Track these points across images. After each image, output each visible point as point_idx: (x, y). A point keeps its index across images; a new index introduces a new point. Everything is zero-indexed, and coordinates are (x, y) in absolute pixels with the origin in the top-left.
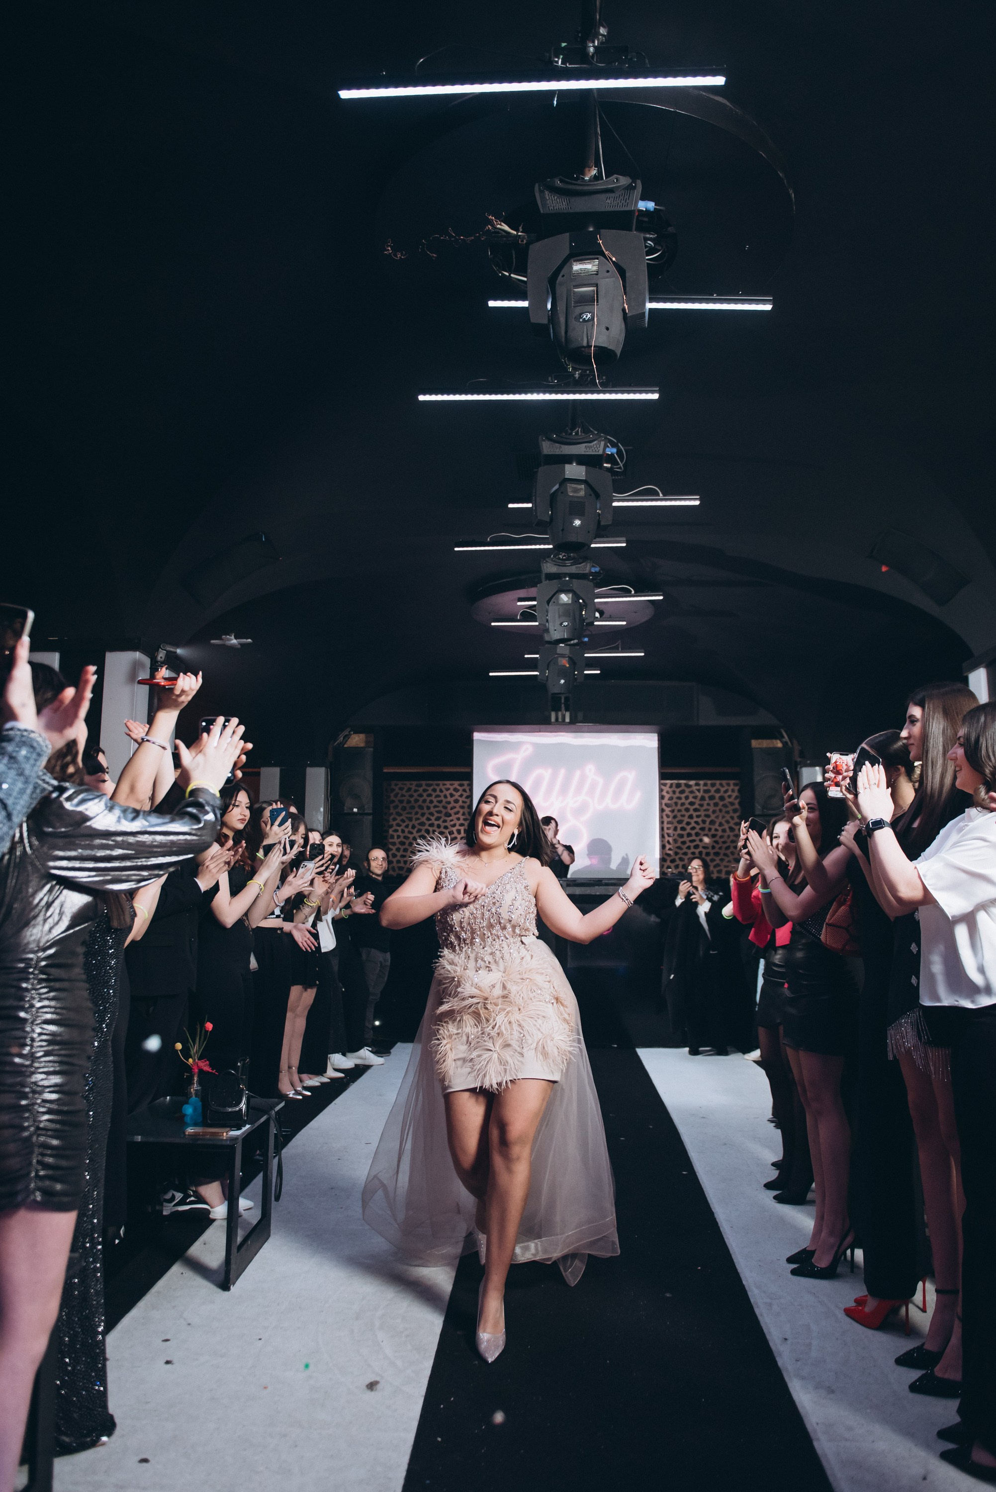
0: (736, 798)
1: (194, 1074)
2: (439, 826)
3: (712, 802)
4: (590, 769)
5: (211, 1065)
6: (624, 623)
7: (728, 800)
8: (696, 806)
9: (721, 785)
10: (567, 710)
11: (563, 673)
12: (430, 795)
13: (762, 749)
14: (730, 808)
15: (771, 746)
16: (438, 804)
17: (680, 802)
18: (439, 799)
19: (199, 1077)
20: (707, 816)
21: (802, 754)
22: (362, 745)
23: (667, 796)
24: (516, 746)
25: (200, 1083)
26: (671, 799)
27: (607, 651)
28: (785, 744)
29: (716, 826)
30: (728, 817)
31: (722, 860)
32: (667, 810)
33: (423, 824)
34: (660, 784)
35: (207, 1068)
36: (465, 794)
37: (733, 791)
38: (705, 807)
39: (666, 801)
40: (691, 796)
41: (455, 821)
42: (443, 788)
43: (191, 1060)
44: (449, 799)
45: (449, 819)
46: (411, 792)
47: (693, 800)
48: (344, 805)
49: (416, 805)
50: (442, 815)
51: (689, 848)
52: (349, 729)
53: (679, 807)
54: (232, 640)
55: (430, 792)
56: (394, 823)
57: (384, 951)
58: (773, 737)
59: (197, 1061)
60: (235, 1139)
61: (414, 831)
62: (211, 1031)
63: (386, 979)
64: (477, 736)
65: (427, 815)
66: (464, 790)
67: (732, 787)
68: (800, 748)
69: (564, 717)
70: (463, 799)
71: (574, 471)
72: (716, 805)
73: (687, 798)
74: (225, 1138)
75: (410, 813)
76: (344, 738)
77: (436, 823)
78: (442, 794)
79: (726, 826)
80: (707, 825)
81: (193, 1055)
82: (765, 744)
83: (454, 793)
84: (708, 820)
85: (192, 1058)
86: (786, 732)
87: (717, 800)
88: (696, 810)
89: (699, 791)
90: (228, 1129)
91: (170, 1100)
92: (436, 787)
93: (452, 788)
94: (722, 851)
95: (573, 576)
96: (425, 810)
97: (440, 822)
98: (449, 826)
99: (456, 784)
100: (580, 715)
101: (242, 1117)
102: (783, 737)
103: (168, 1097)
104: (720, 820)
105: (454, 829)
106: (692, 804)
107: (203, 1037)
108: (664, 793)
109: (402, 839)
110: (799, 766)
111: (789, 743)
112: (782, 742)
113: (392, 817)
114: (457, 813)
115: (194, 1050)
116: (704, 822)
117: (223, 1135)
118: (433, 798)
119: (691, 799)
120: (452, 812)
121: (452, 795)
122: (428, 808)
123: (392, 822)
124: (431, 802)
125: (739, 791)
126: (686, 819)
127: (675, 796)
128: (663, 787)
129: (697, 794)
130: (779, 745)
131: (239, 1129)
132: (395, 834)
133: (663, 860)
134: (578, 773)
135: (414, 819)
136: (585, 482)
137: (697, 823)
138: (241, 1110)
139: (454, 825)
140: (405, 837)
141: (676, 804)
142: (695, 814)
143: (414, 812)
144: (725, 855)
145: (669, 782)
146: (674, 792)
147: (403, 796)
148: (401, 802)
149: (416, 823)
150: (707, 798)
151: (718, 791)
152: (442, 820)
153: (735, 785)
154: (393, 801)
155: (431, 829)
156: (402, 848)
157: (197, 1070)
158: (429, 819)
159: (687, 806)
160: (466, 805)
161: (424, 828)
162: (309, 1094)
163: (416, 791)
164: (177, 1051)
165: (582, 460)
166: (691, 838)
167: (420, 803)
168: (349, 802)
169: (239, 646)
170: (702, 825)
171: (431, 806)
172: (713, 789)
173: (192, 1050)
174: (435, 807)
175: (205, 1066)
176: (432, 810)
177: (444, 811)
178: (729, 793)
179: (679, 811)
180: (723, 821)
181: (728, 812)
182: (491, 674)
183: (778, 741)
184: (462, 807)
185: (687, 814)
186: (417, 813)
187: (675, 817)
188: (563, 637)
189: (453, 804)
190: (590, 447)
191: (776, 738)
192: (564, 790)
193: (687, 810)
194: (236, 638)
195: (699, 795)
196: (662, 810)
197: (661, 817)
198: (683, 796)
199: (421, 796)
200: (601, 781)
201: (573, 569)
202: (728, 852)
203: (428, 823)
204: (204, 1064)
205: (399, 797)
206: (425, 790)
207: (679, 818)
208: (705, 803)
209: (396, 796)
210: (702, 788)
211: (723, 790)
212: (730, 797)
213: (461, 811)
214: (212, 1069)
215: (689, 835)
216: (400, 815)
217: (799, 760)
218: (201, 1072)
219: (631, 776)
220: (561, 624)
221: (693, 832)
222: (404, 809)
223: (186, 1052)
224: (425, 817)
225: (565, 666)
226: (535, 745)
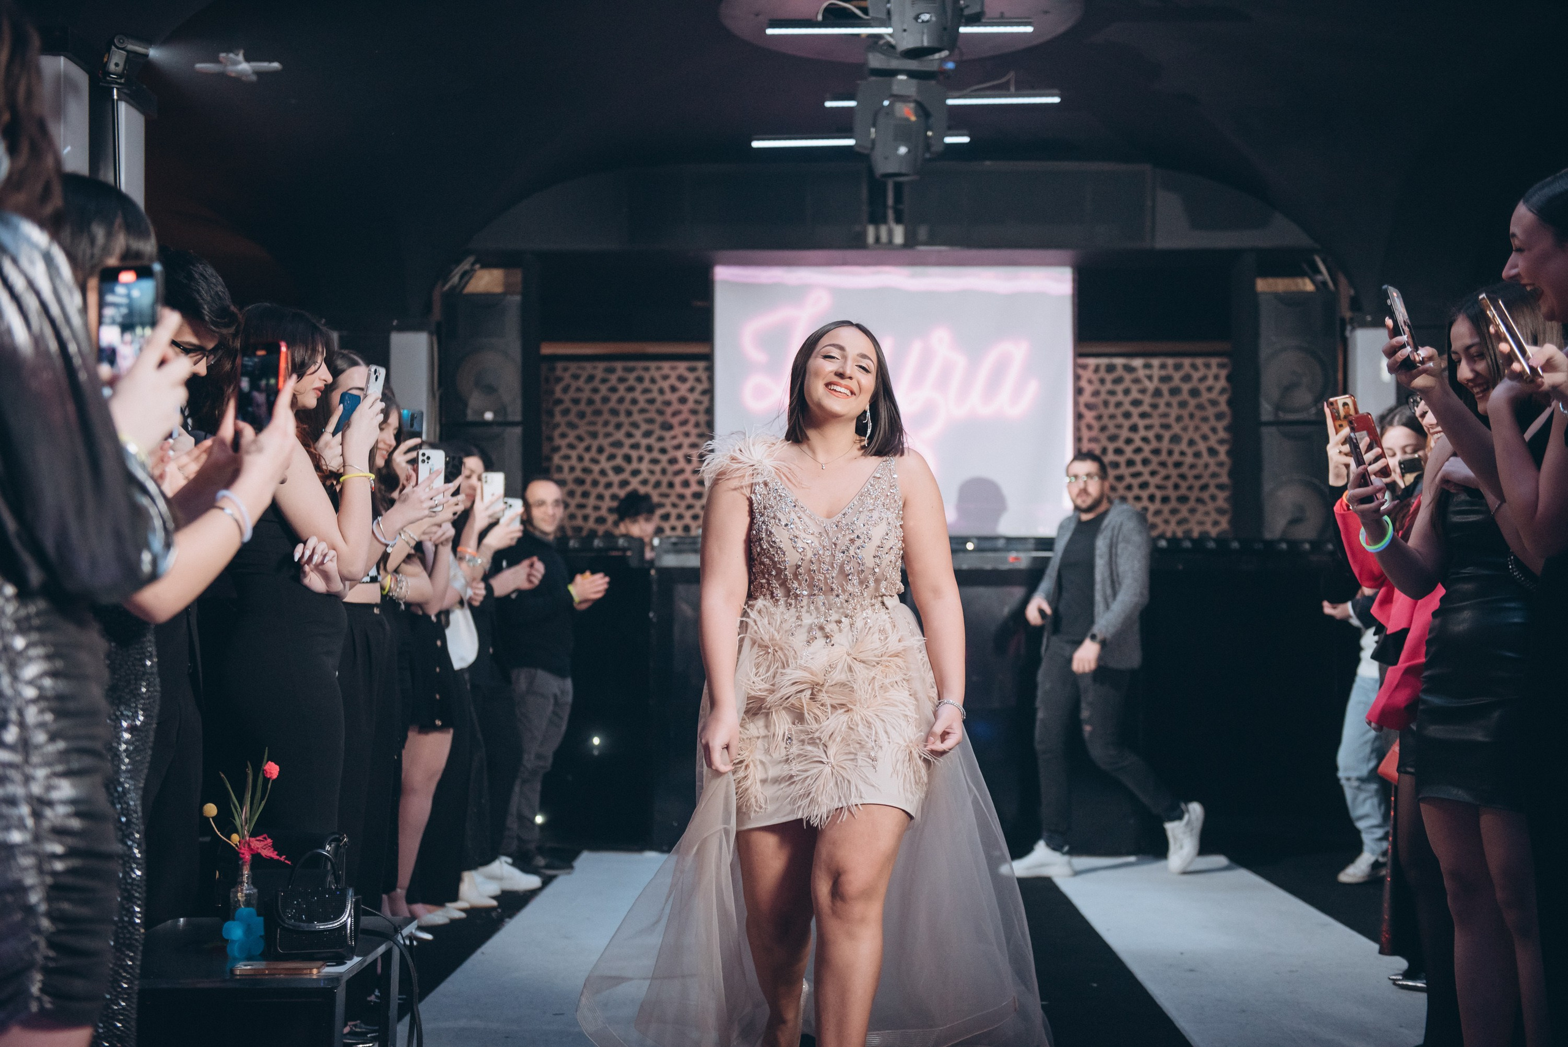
0: (1223, 391)
1: (243, 865)
2: (649, 449)
3: (1175, 401)
4: (941, 339)
5: (275, 847)
6: (1029, 29)
7: (1205, 396)
8: (1145, 408)
9: (1194, 367)
10: (898, 221)
11: (904, 132)
12: (631, 389)
13: (1277, 296)
14: (1211, 412)
15: (1293, 288)
16: (647, 406)
17: (1113, 400)
18: (649, 396)
19: (252, 869)
20: (1166, 427)
21: (1355, 304)
22: (498, 289)
23: (1088, 389)
24: (798, 293)
25: (254, 881)
26: (1096, 393)
27: (988, 93)
28: (1321, 286)
29: (1184, 446)
30: (1205, 428)
31: (1192, 511)
32: (1089, 416)
33: (618, 444)
34: (1076, 366)
35: (268, 853)
36: (700, 387)
37: (1216, 378)
38: (1162, 408)
39: (1086, 397)
40: (1134, 388)
41: (681, 439)
42: (657, 375)
43: (235, 838)
44: (669, 396)
45: (668, 435)
46: (596, 383)
47: (1139, 396)
48: (466, 405)
49: (606, 408)
50: (656, 427)
51: (1129, 487)
52: (471, 259)
53: (1112, 410)
54: (239, 63)
55: (631, 382)
56: (563, 443)
57: (560, 673)
58: (1295, 272)
59: (247, 838)
60: (335, 979)
61: (603, 458)
62: (274, 781)
63: (564, 728)
64: (722, 273)
65: (626, 428)
66: (698, 380)
67: (1214, 370)
68: (1352, 292)
69: (890, 233)
70: (696, 395)
72: (1183, 405)
73: (1127, 392)
74: (315, 977)
75: (593, 423)
76: (462, 277)
77: (644, 442)
78: (655, 388)
79: (1202, 446)
80: (1165, 445)
81: (239, 827)
82: (1281, 285)
83: (678, 384)
84: (1167, 435)
85: (237, 832)
86: (1324, 261)
87: (1185, 395)
88: (1143, 415)
89: (1150, 378)
90: (320, 963)
91: (186, 924)
92: (643, 373)
93: (674, 375)
94: (1193, 495)
96: (622, 418)
97: (651, 441)
98: (669, 449)
99: (682, 367)
100: (923, 232)
101: (346, 942)
102: (1317, 271)
103: (182, 919)
104: (1190, 434)
105: (679, 455)
106: (1136, 403)
107: (259, 794)
108: (1084, 383)
109: (578, 473)
110: (1349, 328)
111: (1331, 284)
112: (1313, 282)
113: (557, 433)
114: (684, 423)
115: (243, 816)
116: (1159, 438)
117: (311, 974)
118: (637, 394)
119: (1135, 395)
120: (675, 421)
121: (673, 389)
122: (629, 413)
123: (558, 441)
124: (634, 402)
125: (1229, 378)
126: (1125, 433)
127: (1103, 389)
128: (1080, 372)
129: (1147, 383)
130: (1309, 286)
131: (341, 962)
132: (566, 465)
134: (917, 347)
135: (601, 436)
137: (1145, 440)
138: (344, 925)
139: (679, 447)
140: (586, 470)
141: (1106, 404)
142: (1141, 423)
143: (600, 420)
144: (1199, 500)
145: (1092, 362)
146: (1102, 381)
147: (579, 390)
148: (576, 401)
149: (605, 442)
150: (1166, 392)
151: (1187, 378)
152: (655, 436)
153: (1221, 366)
154: (560, 402)
155: (634, 454)
156: (579, 490)
157: (248, 857)
158: (629, 435)
159: (1127, 407)
160: (702, 408)
161: (620, 453)
162: (428, 937)
163: (604, 381)
164: (207, 819)
166: (1133, 470)
167: (613, 404)
168: (475, 400)
169: (254, 78)
170: (1154, 444)
171: (635, 409)
172: (1177, 376)
173: (237, 818)
174: (642, 411)
175: (264, 847)
176: (637, 417)
177: (659, 419)
178: (1210, 382)
179: (1112, 417)
180: (1197, 437)
181: (1205, 419)
182: (756, 144)
183: (1307, 281)
184: (694, 412)
185: (1127, 424)
186: (606, 424)
187: (1103, 429)
188: (918, 45)
189: (676, 406)
191: (1302, 274)
193: (1127, 415)
194: (248, 59)
195: (1151, 386)
196: (1078, 416)
197: (1077, 429)
198: (1119, 388)
199: (613, 390)
200: (960, 361)
202: (1205, 495)
203: (628, 442)
204: (263, 844)
205: (572, 394)
206: (622, 380)
207: (1112, 430)
208: (1162, 402)
209: (566, 390)
210: (1156, 373)
211: (1196, 375)
212: (1210, 389)
213: (693, 419)
214: (280, 855)
215: (1130, 463)
216: (572, 425)
217: (1348, 315)
218: (257, 857)
219: (1018, 351)
220: (917, 18)
221: (1138, 458)
222: (582, 415)
223: (226, 821)
224: (623, 431)
225: (908, 120)
226: (837, 292)
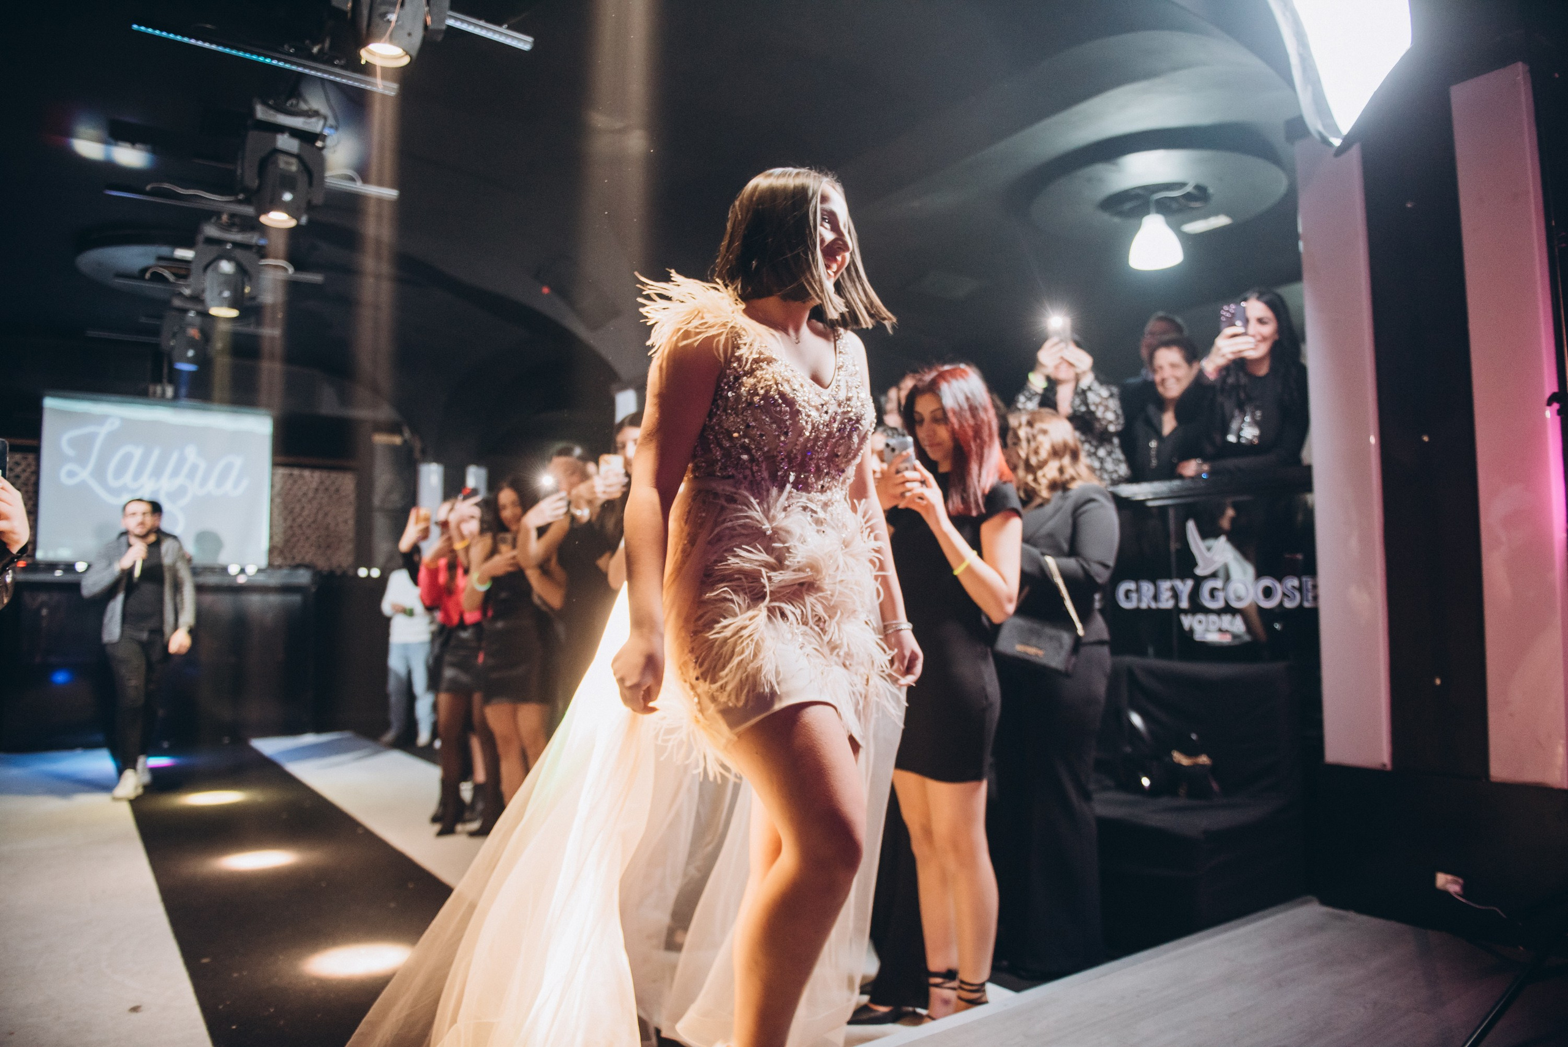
0: (352, 491)
3: (326, 495)
4: (191, 453)
7: (343, 493)
8: (309, 498)
9: (337, 478)
10: (170, 385)
13: (383, 444)
14: (345, 502)
15: (391, 442)
17: (292, 492)
20: (320, 509)
21: (423, 452)
23: (278, 486)
24: (102, 419)
26: (282, 489)
28: (405, 441)
29: (329, 519)
30: (342, 511)
31: (334, 554)
32: (278, 500)
34: (272, 472)
37: (349, 485)
38: (319, 499)
39: (276, 490)
40: (305, 487)
47: (308, 491)
51: (299, 540)
53: (291, 498)
58: (391, 432)
64: (49, 403)
66: (29, 465)
67: (348, 480)
68: (422, 444)
69: (164, 390)
70: (27, 474)
71: (285, 142)
72: (330, 497)
73: (300, 488)
79: (340, 519)
80: (319, 518)
82: (385, 439)
84: (321, 513)
86: (408, 428)
87: (331, 493)
88: (310, 502)
89: (313, 482)
94: (335, 545)
95: (236, 245)
100: (183, 391)
102: (404, 434)
104: (334, 513)
106: (306, 495)
108: (275, 482)
110: (419, 463)
111: (411, 440)
112: (401, 438)
116: (316, 514)
119: (305, 490)
125: (355, 485)
126: (299, 511)
127: (287, 486)
128: (274, 476)
129: (311, 485)
130: (398, 441)
133: (271, 551)
134: (175, 454)
136: (297, 156)
137: (309, 515)
141: (287, 494)
142: (309, 506)
144: (338, 548)
145: (280, 471)
146: (287, 482)
150: (321, 490)
151: (332, 484)
153: (351, 479)
159: (300, 497)
165: (295, 133)
166: (301, 531)
170: (314, 518)
172: (327, 482)
178: (346, 486)
179: (291, 501)
180: (337, 515)
181: (342, 506)
183: (397, 438)
185: (300, 505)
187: (286, 507)
190: (309, 123)
191: (394, 434)
192: (157, 473)
193: (300, 501)
195: (313, 486)
196: (272, 500)
198: (296, 486)
200: (203, 464)
201: (238, 237)
202: (341, 546)
208: (319, 495)
210: (316, 479)
211: (337, 482)
212: (346, 490)
215: (300, 527)
217: (419, 455)
219: (237, 462)
220: (220, 294)
221: (304, 524)
225: (194, 336)
226: (124, 421)
